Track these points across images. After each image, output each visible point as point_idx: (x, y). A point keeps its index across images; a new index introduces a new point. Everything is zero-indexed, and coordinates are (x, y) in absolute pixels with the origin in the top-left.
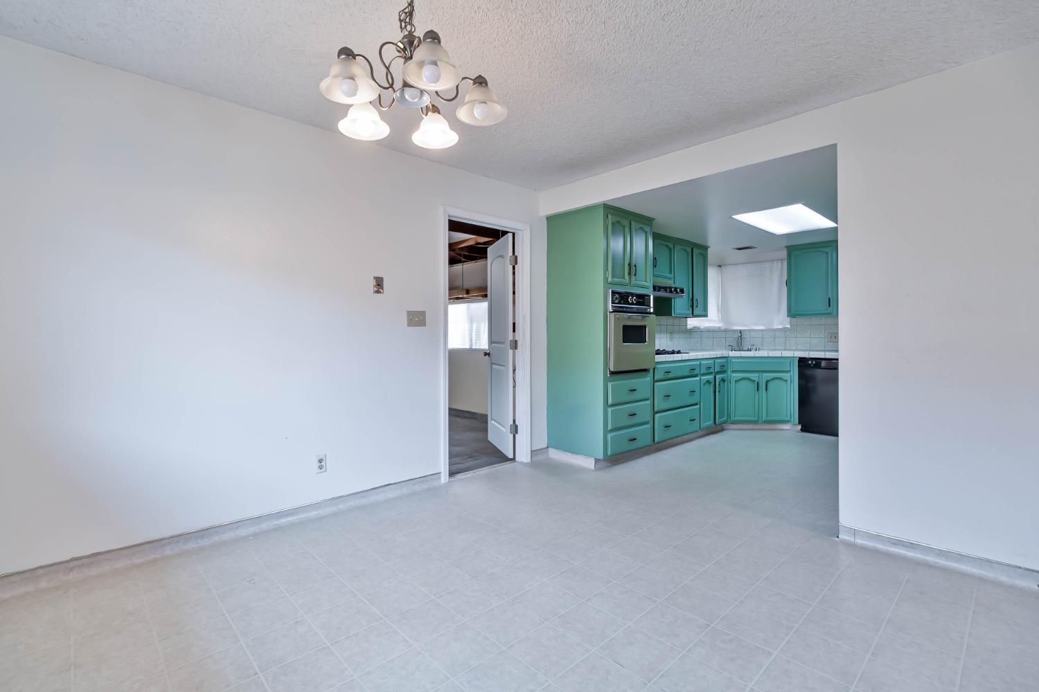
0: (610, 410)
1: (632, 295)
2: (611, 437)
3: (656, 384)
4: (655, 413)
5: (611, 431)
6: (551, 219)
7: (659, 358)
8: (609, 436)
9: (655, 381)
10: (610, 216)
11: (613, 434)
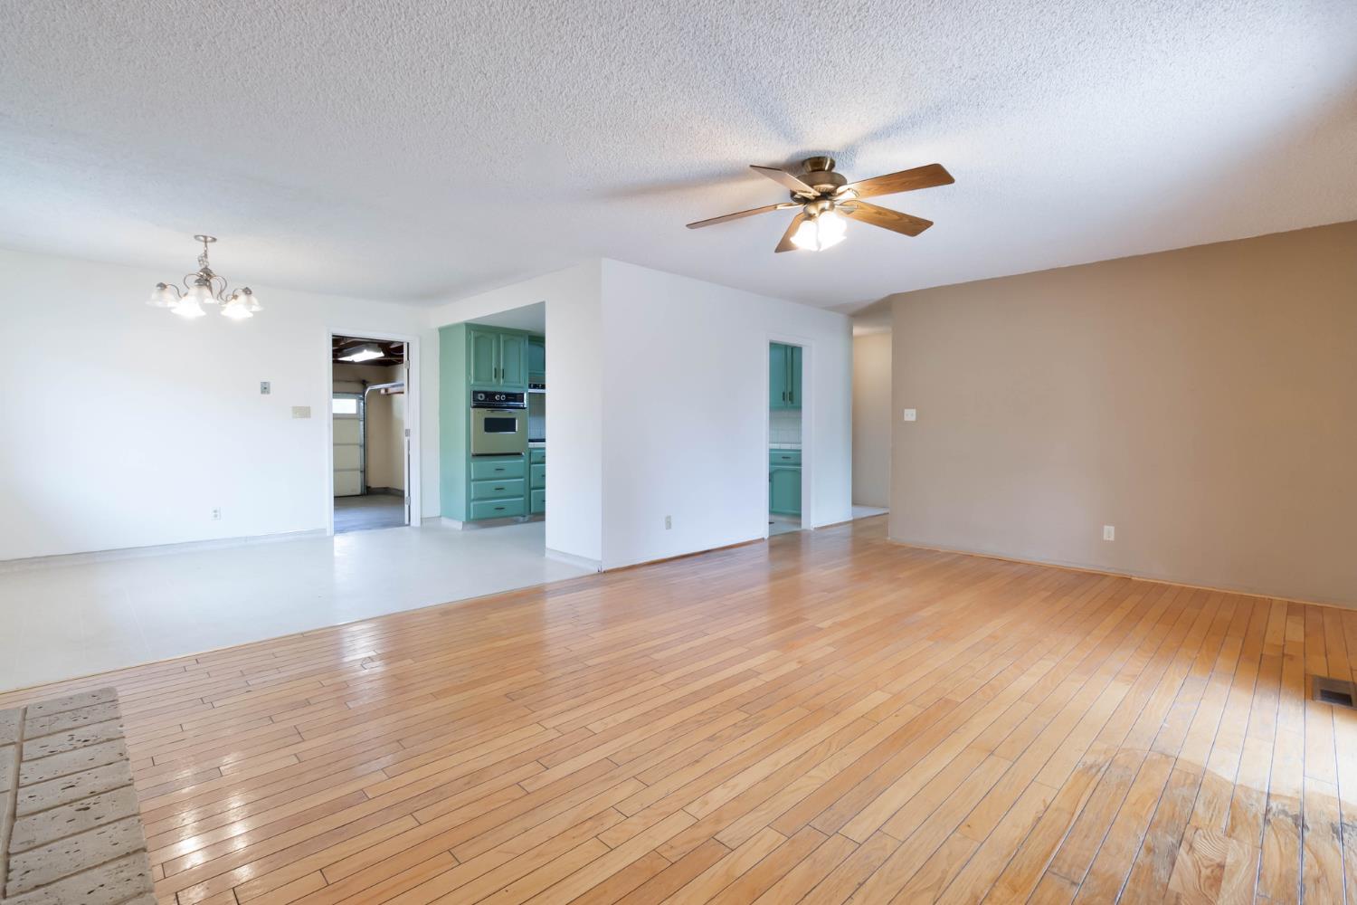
0: (472, 484)
1: (501, 394)
2: (474, 505)
3: (533, 466)
4: (531, 489)
5: (474, 500)
6: (441, 330)
7: (531, 445)
8: (472, 504)
9: (531, 463)
10: (472, 333)
11: (475, 503)
